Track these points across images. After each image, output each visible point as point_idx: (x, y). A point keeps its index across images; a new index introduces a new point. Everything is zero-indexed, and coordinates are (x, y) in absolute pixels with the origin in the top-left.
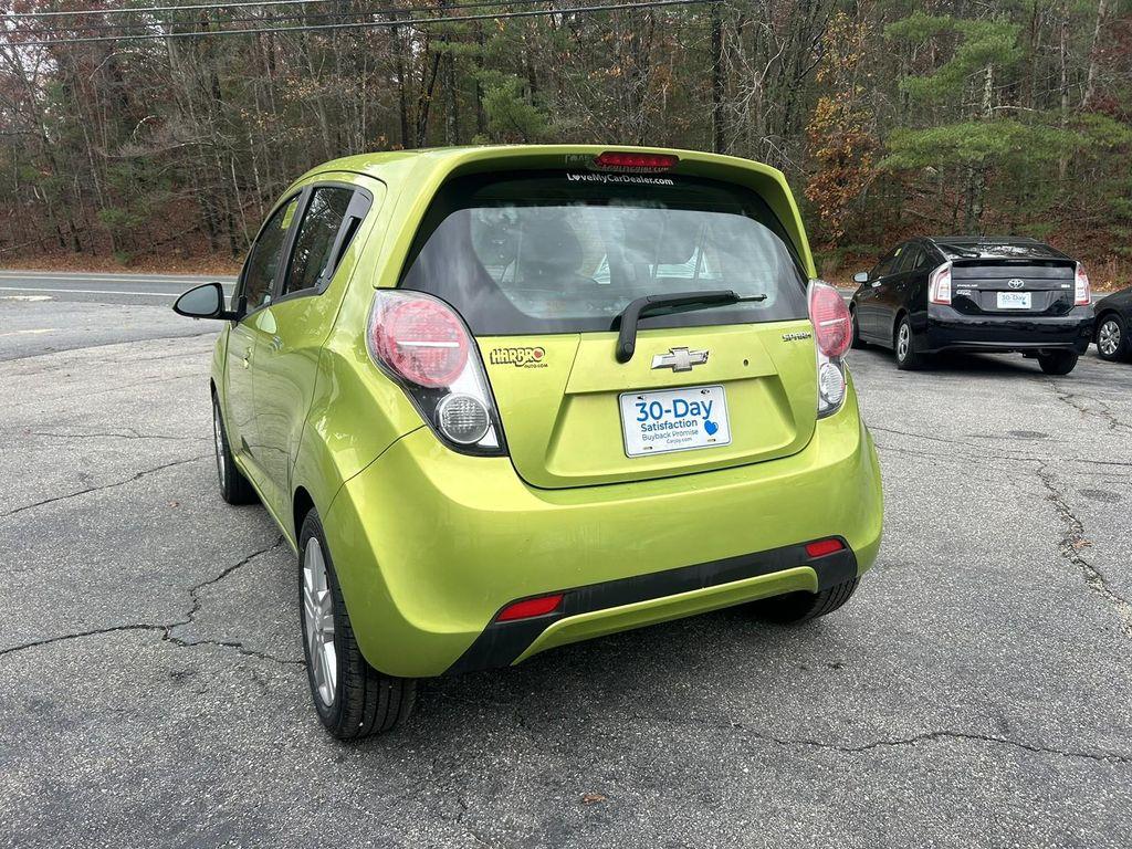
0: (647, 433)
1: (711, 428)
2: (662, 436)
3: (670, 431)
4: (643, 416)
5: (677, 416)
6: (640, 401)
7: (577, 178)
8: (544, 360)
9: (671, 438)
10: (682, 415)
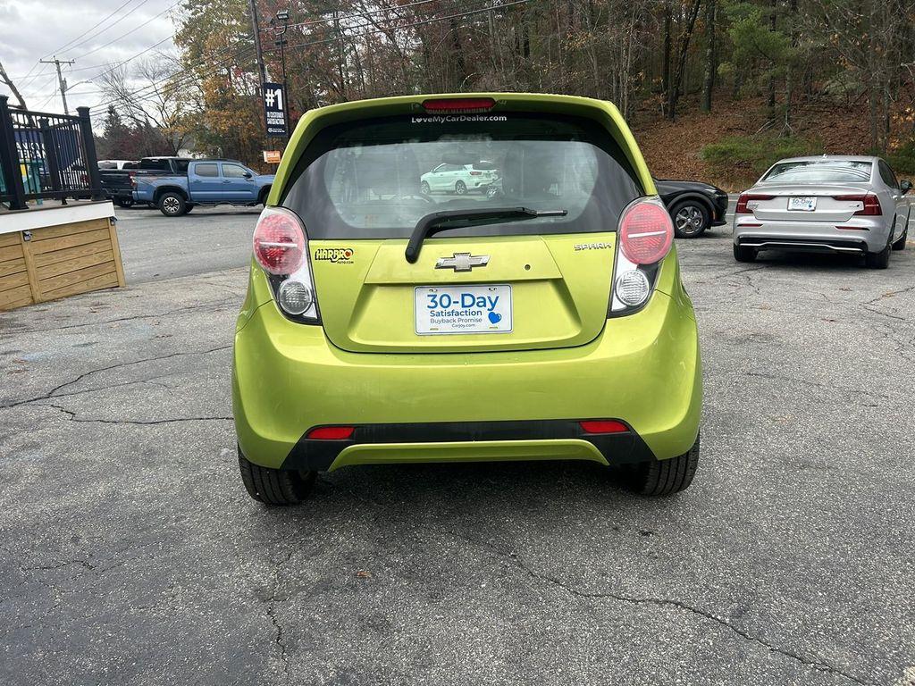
0: (435, 318)
1: (494, 318)
2: (448, 321)
3: (456, 318)
4: (433, 304)
5: (463, 306)
6: (432, 293)
7: (419, 120)
8: (351, 258)
9: (457, 323)
10: (470, 306)
